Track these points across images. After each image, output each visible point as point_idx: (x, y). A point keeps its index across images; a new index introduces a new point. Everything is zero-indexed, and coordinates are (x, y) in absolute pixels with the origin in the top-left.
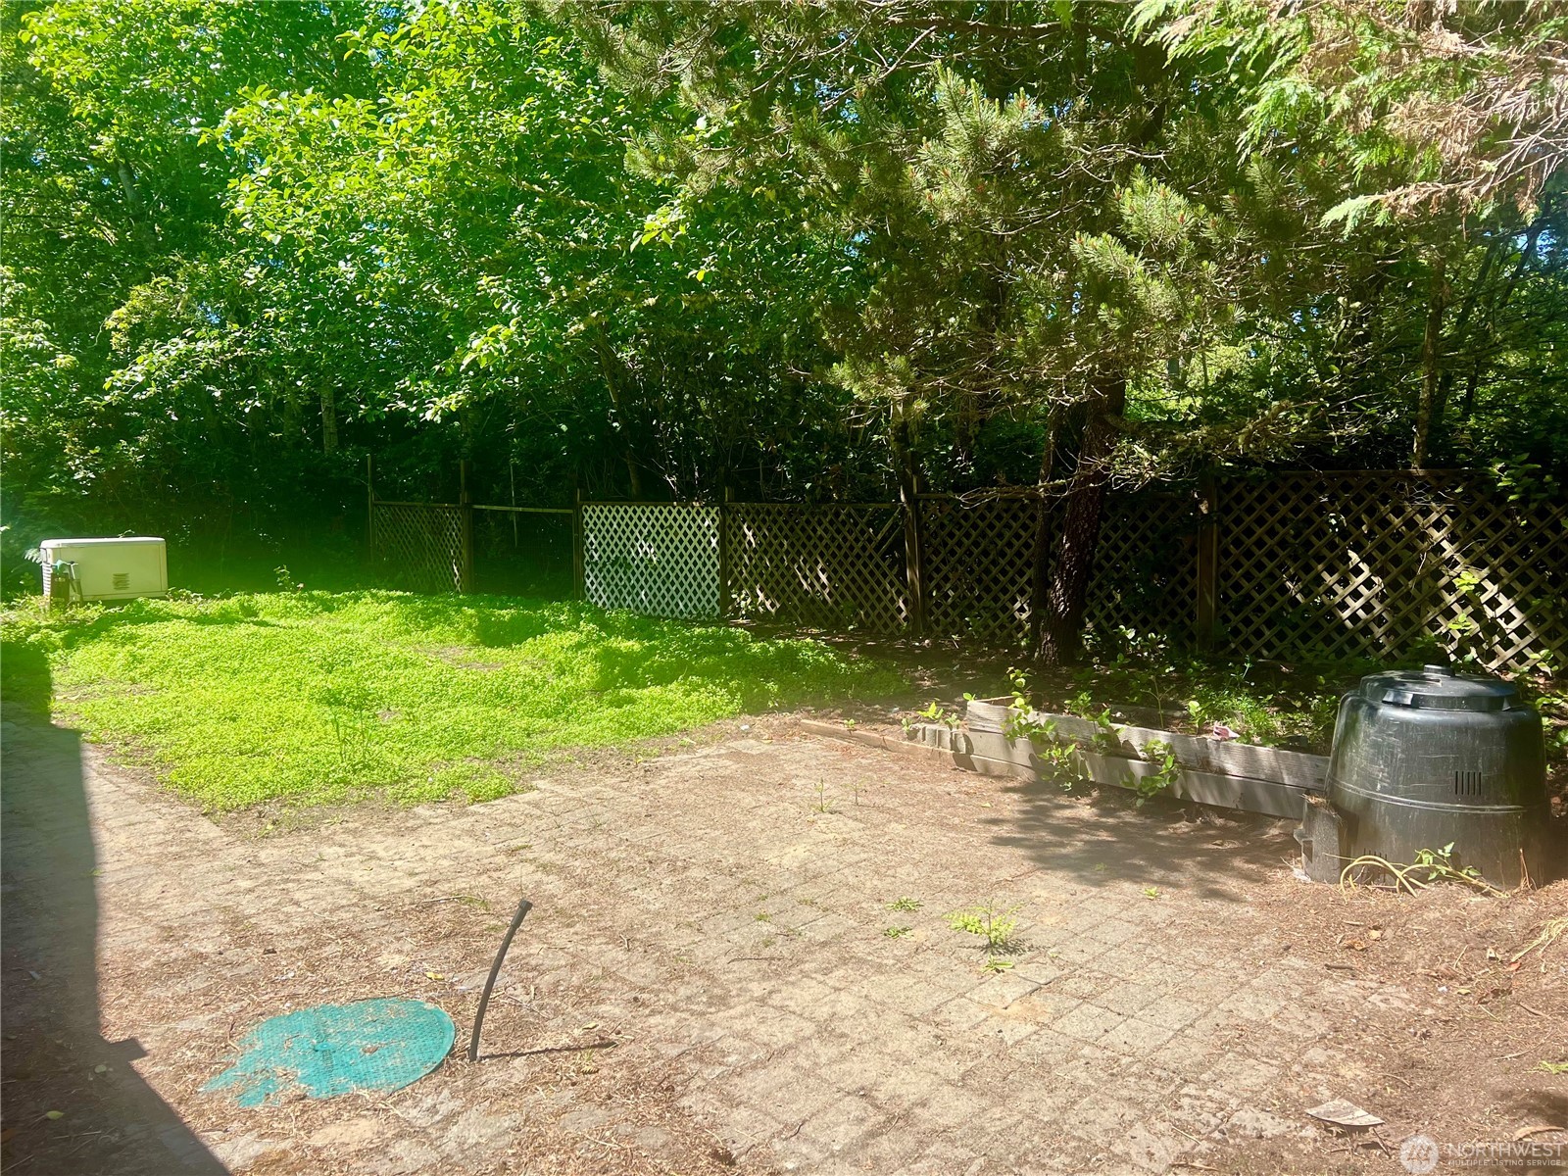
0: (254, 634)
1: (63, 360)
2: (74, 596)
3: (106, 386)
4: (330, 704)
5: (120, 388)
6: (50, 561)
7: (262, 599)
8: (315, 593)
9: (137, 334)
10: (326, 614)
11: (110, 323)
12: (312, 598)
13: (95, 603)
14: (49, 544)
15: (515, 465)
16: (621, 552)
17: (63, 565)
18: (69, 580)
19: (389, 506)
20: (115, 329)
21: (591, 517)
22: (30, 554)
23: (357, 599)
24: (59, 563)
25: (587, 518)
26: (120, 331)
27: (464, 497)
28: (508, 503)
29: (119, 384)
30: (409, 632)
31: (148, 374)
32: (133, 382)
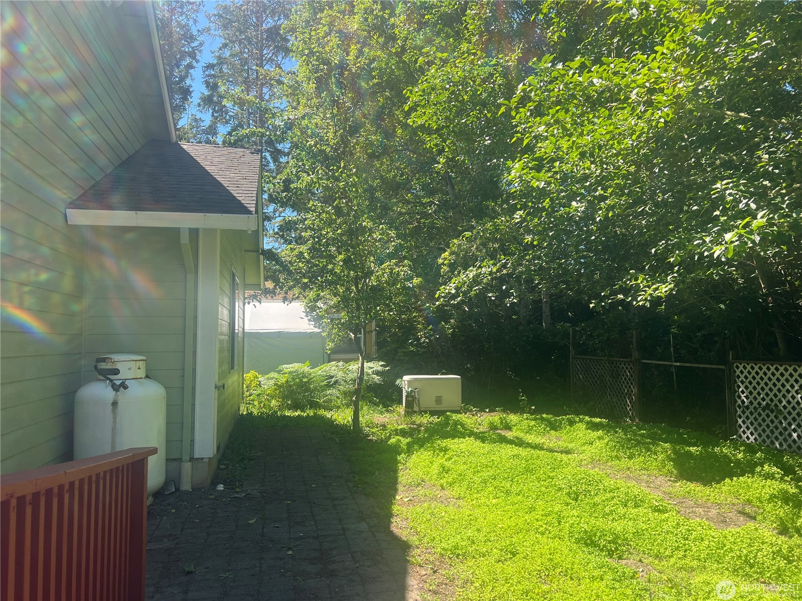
0: (516, 456)
1: (416, 281)
2: (416, 409)
3: (437, 296)
4: (587, 545)
5: (443, 297)
6: (406, 387)
7: (513, 418)
8: (544, 416)
9: (453, 266)
10: (553, 432)
11: (440, 261)
12: (542, 419)
13: (426, 413)
14: (406, 378)
15: (674, 334)
16: (772, 400)
17: (411, 391)
18: (414, 398)
19: (583, 359)
20: (443, 264)
21: (742, 372)
22: (398, 382)
23: (571, 423)
24: (410, 389)
25: (738, 372)
26: (445, 265)
27: (636, 354)
28: (669, 359)
29: (443, 295)
30: (617, 458)
31: (457, 288)
32: (450, 293)
